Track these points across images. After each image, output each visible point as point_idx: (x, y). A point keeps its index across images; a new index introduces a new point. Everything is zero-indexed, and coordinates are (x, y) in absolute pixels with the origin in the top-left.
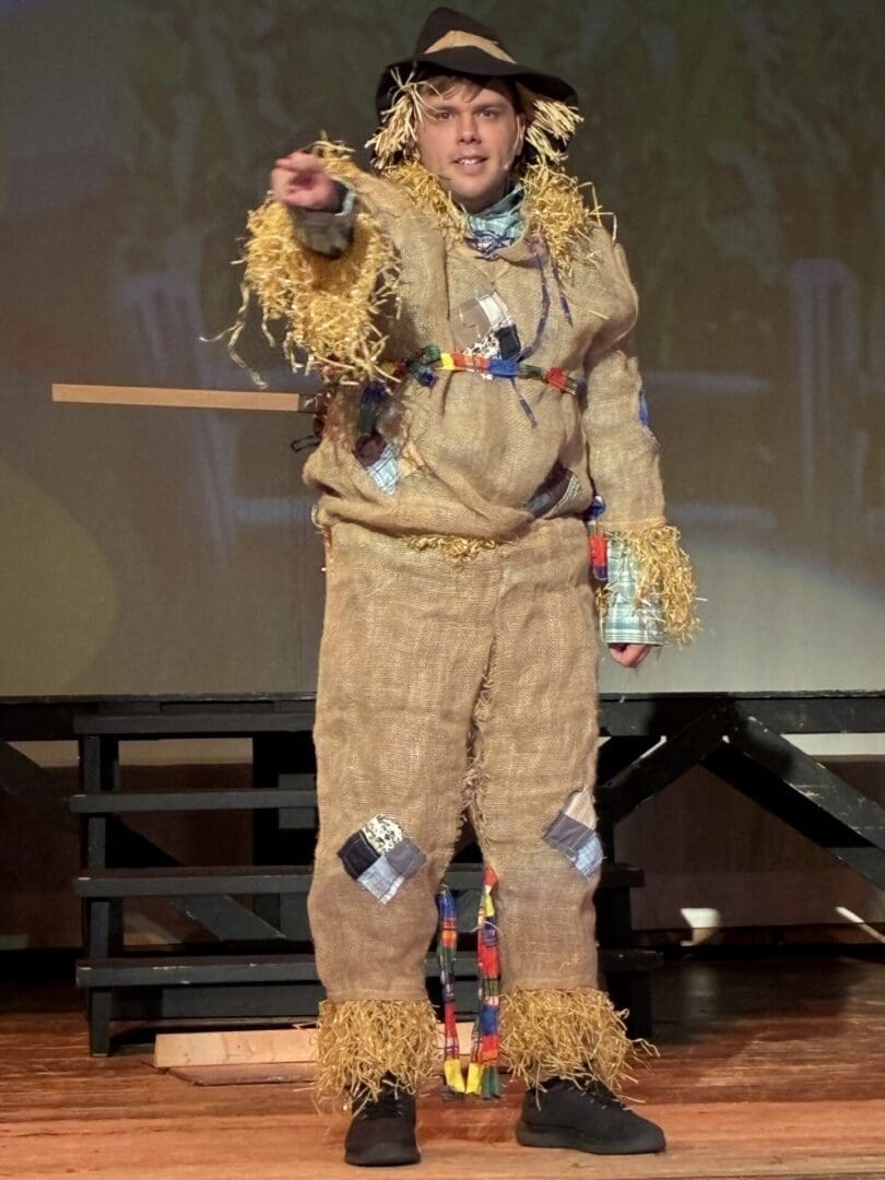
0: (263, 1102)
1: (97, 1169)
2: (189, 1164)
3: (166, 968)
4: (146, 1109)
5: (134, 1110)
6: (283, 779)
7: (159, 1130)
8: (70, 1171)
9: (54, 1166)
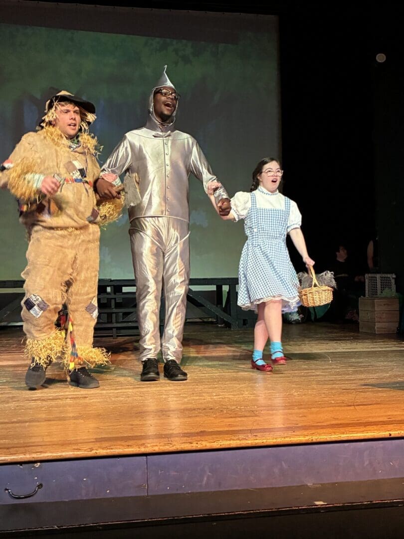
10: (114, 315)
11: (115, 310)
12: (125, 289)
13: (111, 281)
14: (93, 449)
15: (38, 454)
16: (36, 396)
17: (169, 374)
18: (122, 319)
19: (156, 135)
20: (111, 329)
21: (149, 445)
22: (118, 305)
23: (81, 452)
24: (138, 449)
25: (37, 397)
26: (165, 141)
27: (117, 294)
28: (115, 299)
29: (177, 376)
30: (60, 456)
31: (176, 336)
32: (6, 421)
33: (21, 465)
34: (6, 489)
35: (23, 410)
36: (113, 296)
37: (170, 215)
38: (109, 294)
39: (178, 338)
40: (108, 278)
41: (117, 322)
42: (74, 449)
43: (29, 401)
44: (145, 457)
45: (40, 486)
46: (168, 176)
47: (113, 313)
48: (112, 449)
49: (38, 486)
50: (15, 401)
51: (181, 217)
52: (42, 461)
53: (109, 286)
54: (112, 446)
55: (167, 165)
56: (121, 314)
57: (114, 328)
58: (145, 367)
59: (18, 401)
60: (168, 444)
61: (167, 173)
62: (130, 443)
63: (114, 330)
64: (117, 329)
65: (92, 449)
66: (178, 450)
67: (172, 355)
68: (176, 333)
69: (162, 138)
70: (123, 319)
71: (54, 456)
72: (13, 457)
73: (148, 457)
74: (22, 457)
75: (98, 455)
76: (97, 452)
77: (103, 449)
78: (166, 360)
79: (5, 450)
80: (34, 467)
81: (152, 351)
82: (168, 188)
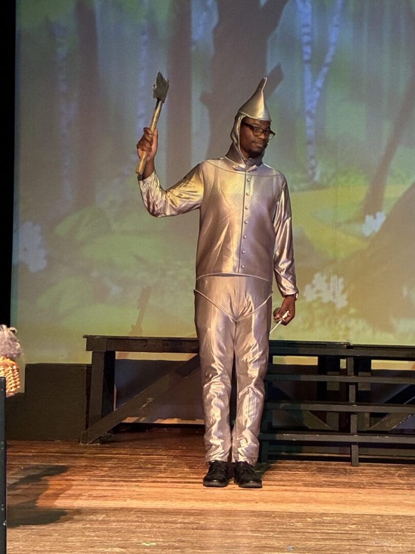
0: (321, 483)
1: (266, 503)
2: (297, 503)
3: (288, 435)
4: (281, 483)
5: (277, 483)
6: (328, 373)
7: (286, 490)
8: (257, 503)
9: (251, 501)
10: (354, 418)
11: (355, 408)
12: (376, 365)
13: (349, 347)
17: (239, 478)
18: (368, 425)
19: (237, 169)
20: (349, 444)
22: (362, 398)
26: (247, 177)
27: (360, 373)
28: (356, 384)
29: (248, 481)
31: (249, 428)
36: (351, 378)
37: (245, 273)
38: (344, 372)
39: (251, 431)
40: (342, 340)
41: (360, 432)
46: (245, 222)
47: (353, 413)
51: (260, 275)
53: (343, 357)
55: (246, 209)
56: (367, 415)
57: (355, 443)
58: (210, 470)
61: (244, 218)
63: (355, 448)
64: (359, 447)
67: (243, 454)
68: (249, 424)
69: (244, 173)
70: (371, 426)
78: (236, 460)
81: (220, 449)
82: (244, 237)
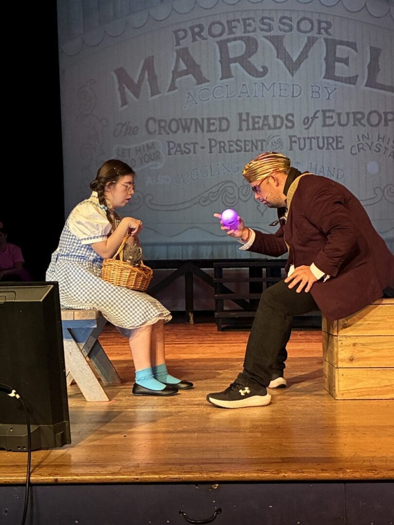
14: (281, 472)
15: (217, 473)
16: (197, 399)
21: (348, 471)
23: (267, 475)
24: (336, 475)
25: (200, 400)
30: (242, 477)
32: (171, 429)
33: (197, 485)
34: (180, 512)
35: (187, 417)
42: (258, 470)
43: (191, 405)
44: (343, 485)
45: (219, 510)
48: (303, 472)
49: (217, 511)
50: (175, 405)
52: (220, 482)
54: (303, 469)
59: (178, 405)
60: (372, 470)
62: (325, 466)
65: (279, 472)
66: (384, 479)
71: (236, 477)
72: (188, 476)
73: (347, 484)
74: (198, 476)
75: (286, 478)
76: (286, 475)
77: (293, 472)
79: (178, 466)
80: (212, 488)
